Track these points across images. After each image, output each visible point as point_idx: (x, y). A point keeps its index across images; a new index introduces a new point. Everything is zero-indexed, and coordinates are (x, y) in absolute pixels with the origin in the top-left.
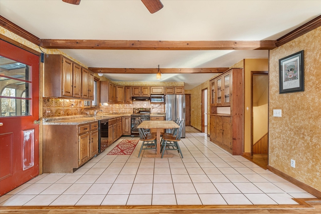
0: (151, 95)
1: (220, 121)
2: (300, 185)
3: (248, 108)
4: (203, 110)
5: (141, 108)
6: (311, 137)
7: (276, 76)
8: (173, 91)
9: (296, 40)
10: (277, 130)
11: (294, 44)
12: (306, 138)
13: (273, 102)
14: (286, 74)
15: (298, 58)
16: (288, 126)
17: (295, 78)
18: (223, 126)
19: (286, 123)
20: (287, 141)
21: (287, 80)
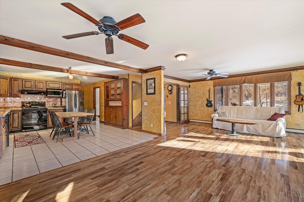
0: (47, 89)
1: (113, 110)
2: (154, 133)
3: (130, 102)
4: (94, 104)
5: (33, 102)
6: (158, 113)
7: (145, 86)
8: (71, 87)
9: (152, 72)
10: (145, 112)
11: (152, 74)
12: (156, 113)
13: (144, 99)
14: (149, 86)
15: (153, 80)
16: (150, 109)
17: (152, 88)
18: (116, 113)
19: (149, 108)
20: (150, 116)
21: (149, 89)
